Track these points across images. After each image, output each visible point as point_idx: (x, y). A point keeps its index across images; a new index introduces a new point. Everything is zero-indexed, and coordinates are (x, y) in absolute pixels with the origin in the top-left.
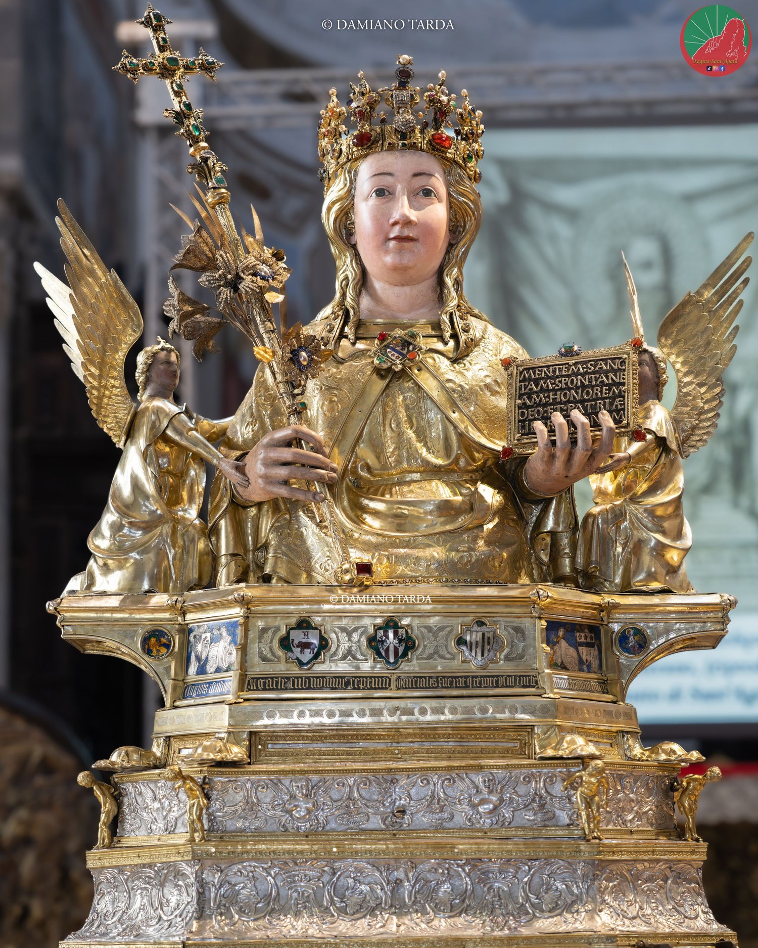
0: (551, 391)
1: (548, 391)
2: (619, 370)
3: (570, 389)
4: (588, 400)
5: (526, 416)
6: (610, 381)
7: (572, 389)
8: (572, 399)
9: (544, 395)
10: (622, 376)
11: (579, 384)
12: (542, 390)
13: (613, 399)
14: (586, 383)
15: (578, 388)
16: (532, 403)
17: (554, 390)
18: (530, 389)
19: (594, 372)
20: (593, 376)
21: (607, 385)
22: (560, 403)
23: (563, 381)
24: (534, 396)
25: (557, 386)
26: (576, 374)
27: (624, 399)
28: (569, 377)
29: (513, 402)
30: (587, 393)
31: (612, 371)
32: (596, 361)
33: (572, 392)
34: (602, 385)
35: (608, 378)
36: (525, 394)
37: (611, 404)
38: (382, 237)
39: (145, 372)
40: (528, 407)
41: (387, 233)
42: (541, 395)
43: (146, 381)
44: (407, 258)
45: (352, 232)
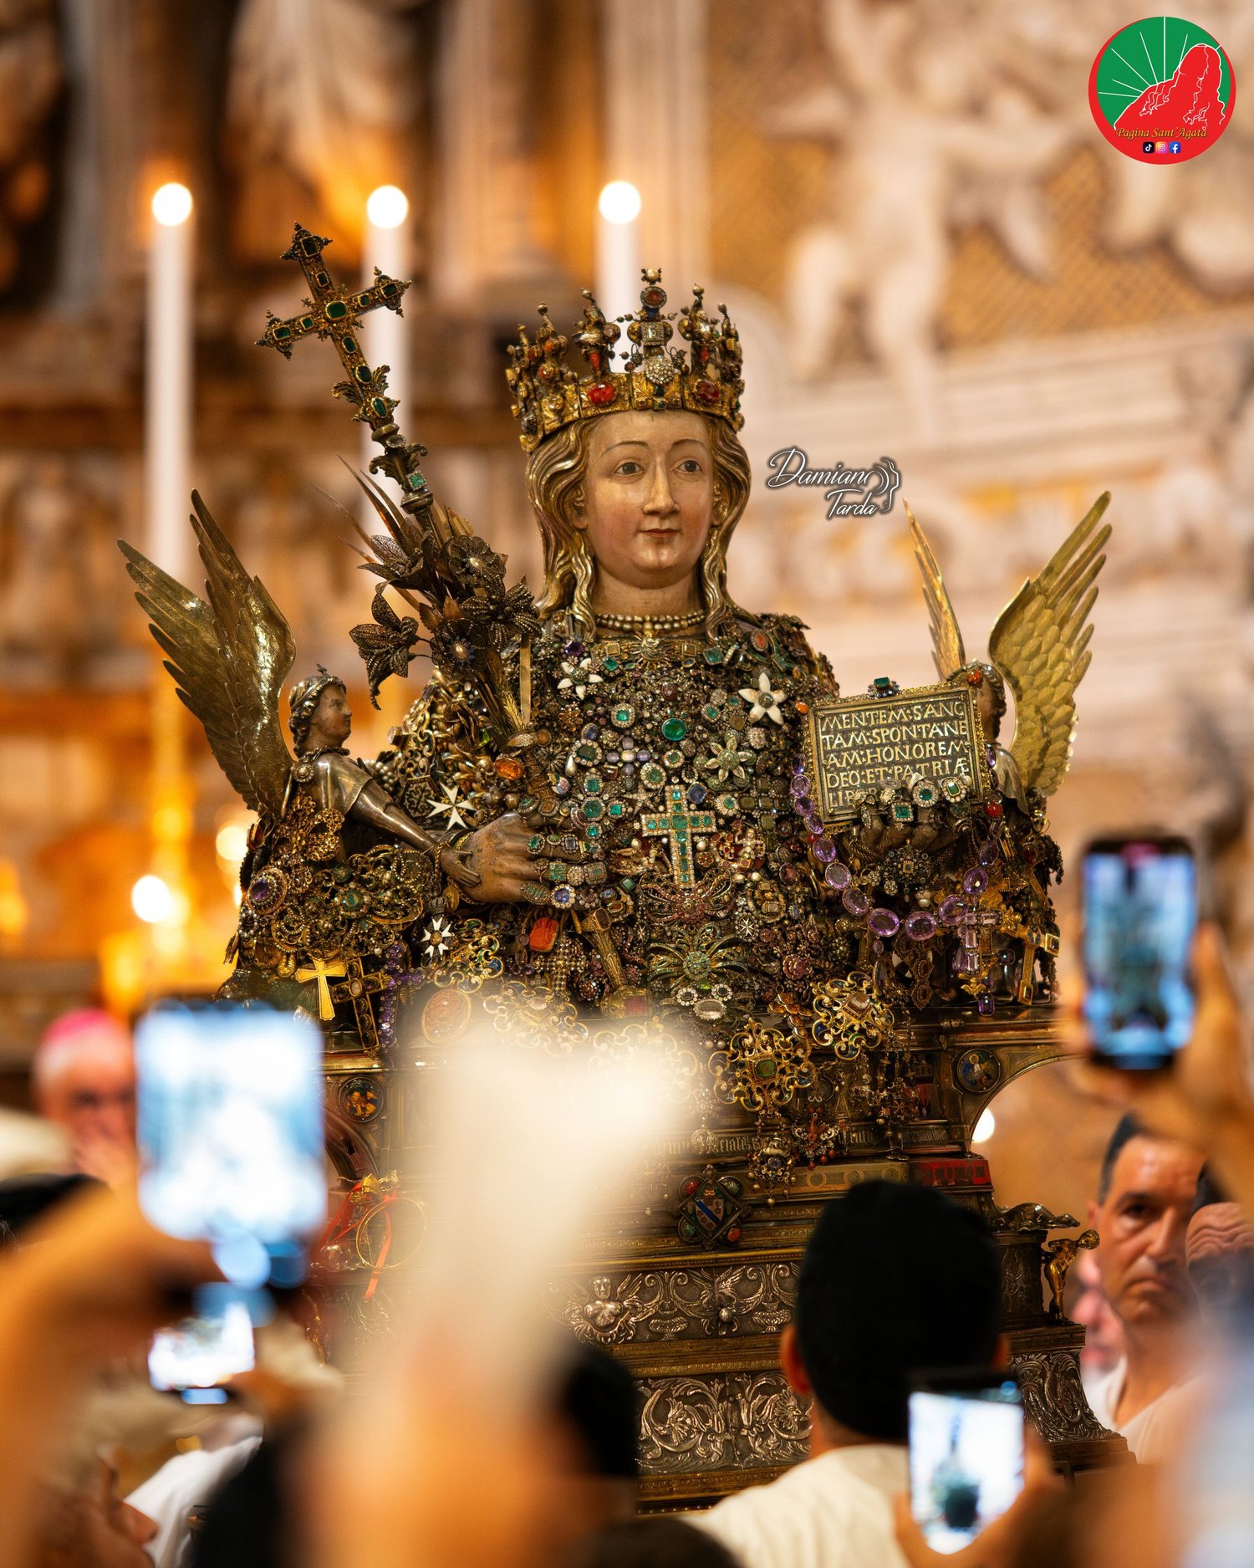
0: (869, 747)
1: (864, 747)
2: (956, 717)
3: (893, 745)
4: (921, 761)
5: (837, 785)
6: (947, 734)
7: (896, 744)
8: (897, 759)
9: (859, 754)
10: (962, 727)
11: (904, 738)
13: (954, 758)
14: (915, 736)
15: (903, 743)
16: (844, 765)
17: (871, 746)
18: (839, 745)
19: (923, 721)
20: (923, 726)
21: (944, 739)
23: (883, 735)
25: (876, 740)
26: (899, 724)
27: (968, 759)
28: (889, 726)
29: (816, 762)
30: (918, 751)
31: (946, 718)
32: (923, 704)
33: (897, 749)
34: (937, 738)
35: (942, 728)
36: (832, 751)
37: (952, 766)
38: (633, 528)
39: (308, 718)
40: (839, 770)
41: (640, 523)
42: (855, 754)
43: (308, 730)
44: (666, 556)
45: (580, 511)
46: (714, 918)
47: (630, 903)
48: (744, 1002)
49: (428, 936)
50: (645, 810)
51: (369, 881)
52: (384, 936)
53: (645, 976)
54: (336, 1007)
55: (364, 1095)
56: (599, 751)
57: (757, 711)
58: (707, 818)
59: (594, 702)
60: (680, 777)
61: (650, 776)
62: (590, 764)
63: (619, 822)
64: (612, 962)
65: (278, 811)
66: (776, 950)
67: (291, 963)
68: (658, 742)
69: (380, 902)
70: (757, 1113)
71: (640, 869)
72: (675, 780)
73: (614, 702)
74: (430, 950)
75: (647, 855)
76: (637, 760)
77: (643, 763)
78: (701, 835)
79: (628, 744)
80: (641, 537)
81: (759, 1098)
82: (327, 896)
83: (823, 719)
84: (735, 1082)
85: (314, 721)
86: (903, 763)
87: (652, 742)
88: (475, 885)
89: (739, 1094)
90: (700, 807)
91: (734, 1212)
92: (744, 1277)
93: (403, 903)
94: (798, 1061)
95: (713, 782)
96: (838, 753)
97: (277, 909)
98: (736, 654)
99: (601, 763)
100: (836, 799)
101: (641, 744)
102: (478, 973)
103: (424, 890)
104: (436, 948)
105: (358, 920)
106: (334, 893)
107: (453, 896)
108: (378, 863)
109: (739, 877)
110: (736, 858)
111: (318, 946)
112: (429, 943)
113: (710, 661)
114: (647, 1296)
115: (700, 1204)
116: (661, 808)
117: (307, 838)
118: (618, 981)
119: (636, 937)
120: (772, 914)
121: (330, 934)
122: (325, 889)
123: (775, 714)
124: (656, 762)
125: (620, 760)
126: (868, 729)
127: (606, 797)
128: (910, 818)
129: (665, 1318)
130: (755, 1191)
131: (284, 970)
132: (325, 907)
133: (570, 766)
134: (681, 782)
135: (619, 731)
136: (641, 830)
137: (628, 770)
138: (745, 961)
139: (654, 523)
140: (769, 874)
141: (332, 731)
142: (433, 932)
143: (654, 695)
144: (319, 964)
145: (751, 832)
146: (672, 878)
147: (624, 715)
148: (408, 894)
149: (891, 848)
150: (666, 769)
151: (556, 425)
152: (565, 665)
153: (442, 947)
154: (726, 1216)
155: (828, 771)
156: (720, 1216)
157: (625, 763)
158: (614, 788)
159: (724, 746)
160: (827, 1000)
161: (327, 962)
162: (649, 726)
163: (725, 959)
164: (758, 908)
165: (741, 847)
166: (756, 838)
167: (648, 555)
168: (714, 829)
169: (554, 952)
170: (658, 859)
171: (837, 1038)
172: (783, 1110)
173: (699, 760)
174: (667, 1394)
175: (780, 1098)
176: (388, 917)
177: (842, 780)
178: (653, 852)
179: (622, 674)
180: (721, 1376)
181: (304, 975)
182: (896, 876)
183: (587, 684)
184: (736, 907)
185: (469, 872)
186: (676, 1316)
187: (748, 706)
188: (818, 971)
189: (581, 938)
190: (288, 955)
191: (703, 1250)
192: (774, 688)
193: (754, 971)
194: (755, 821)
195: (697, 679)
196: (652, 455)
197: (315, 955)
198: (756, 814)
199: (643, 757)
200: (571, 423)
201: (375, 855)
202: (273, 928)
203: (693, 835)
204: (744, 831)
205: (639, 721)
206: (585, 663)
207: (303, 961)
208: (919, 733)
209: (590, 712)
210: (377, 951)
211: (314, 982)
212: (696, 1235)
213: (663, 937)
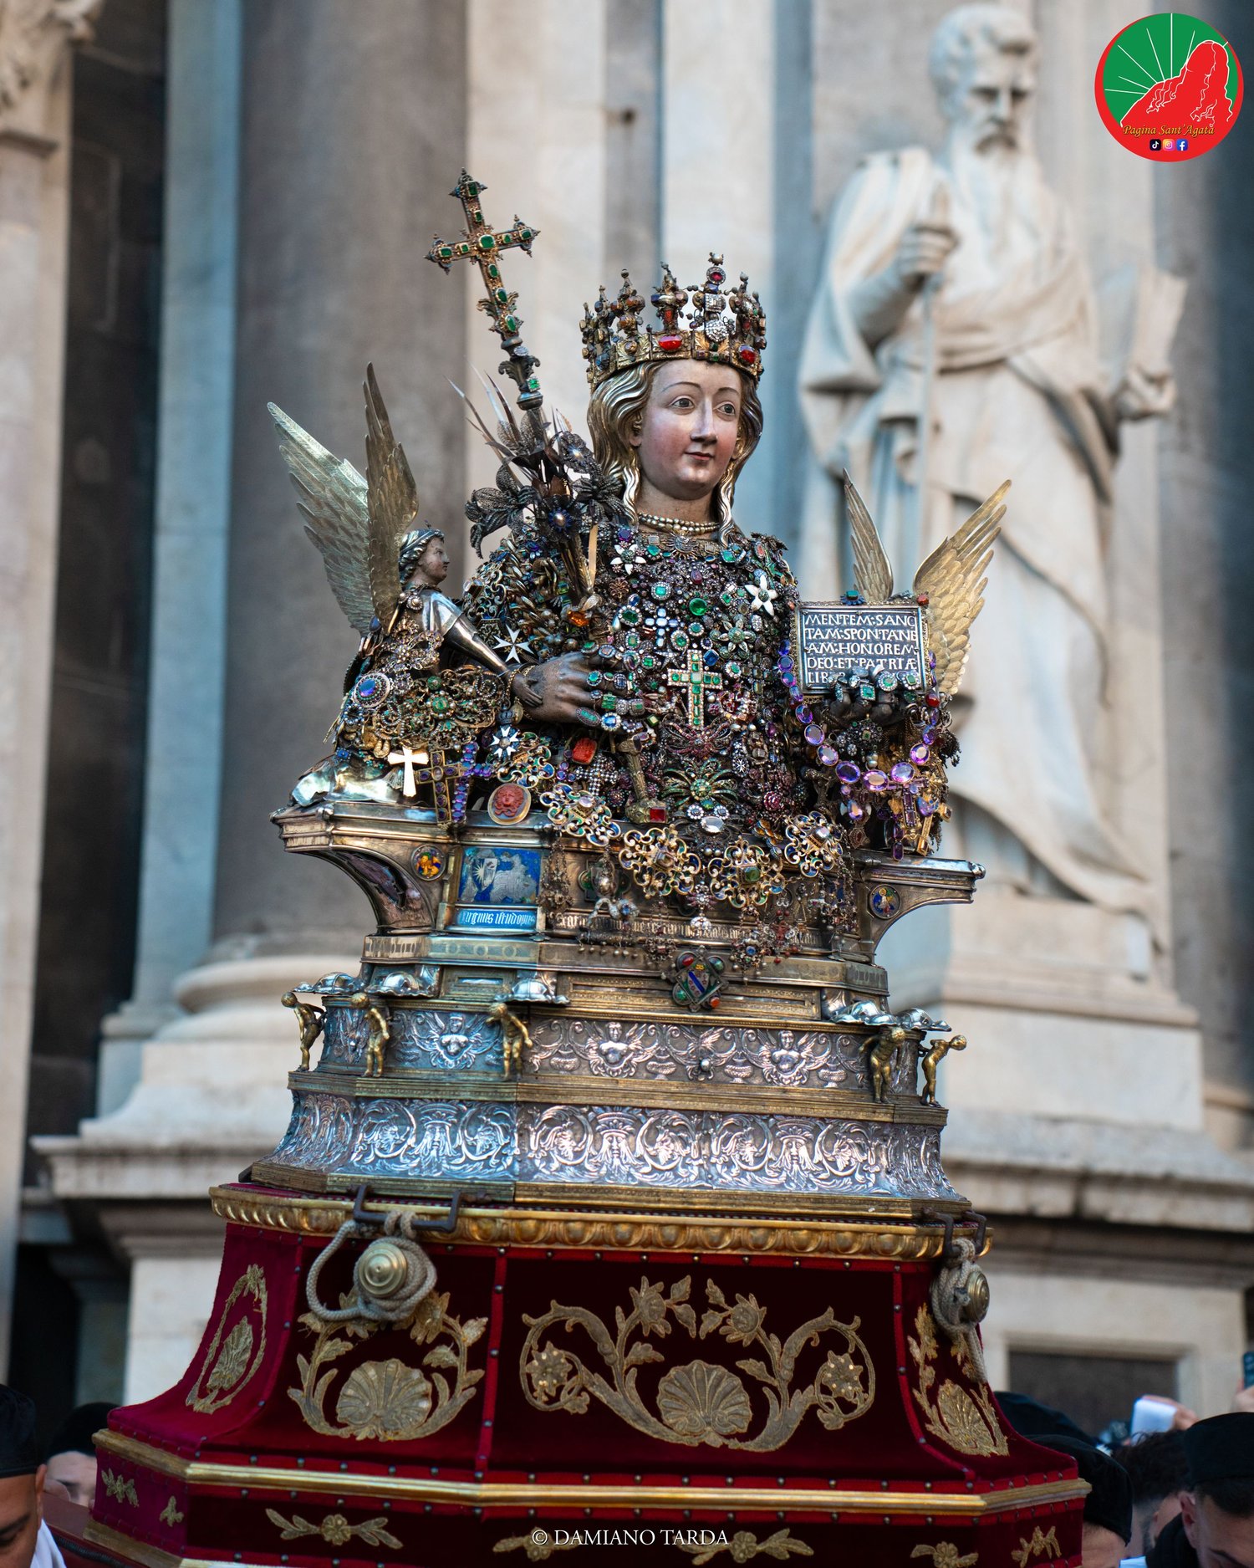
0: (841, 641)
1: (837, 641)
2: (909, 627)
3: (860, 642)
4: (880, 657)
5: (815, 666)
6: (901, 639)
7: (863, 641)
8: (863, 653)
9: (833, 645)
10: (912, 635)
11: (869, 638)
12: (831, 639)
13: (906, 657)
14: (876, 637)
15: (867, 642)
16: (821, 652)
18: (817, 637)
19: (883, 627)
20: (885, 630)
21: (898, 642)
22: (850, 656)
23: (852, 634)
24: (823, 645)
25: (847, 637)
26: (865, 626)
27: (916, 660)
28: (858, 628)
29: (799, 647)
30: (879, 648)
31: (901, 627)
32: (884, 615)
33: (863, 645)
34: (893, 642)
35: (898, 634)
36: (813, 641)
37: (904, 664)
38: (680, 449)
39: (416, 560)
40: (817, 656)
41: (687, 446)
42: (830, 645)
43: (414, 570)
44: (702, 474)
45: (636, 432)
46: (717, 755)
47: (654, 735)
48: (735, 822)
49: (496, 741)
50: (672, 665)
51: (456, 692)
52: (463, 736)
53: (660, 793)
54: (418, 787)
55: (431, 859)
56: (640, 616)
57: (757, 603)
58: (717, 678)
59: (638, 578)
60: (699, 644)
61: (677, 640)
62: (632, 624)
63: (650, 672)
64: (639, 777)
65: (386, 628)
66: (760, 786)
67: (387, 747)
68: (683, 613)
69: (462, 709)
70: (740, 910)
71: (664, 709)
72: (695, 646)
73: (654, 580)
74: (499, 752)
75: (670, 701)
76: (668, 626)
77: (673, 629)
78: (711, 690)
79: (662, 613)
80: (685, 458)
81: (742, 898)
82: (421, 699)
83: (806, 615)
84: (726, 883)
85: (420, 563)
86: (868, 656)
87: (680, 614)
88: (537, 705)
89: (728, 893)
90: (711, 669)
91: (716, 984)
92: (722, 1037)
93: (480, 712)
94: (773, 873)
95: (724, 651)
96: (818, 642)
97: (379, 704)
98: (745, 558)
99: (641, 625)
100: (813, 677)
101: (671, 615)
102: (535, 774)
103: (495, 704)
104: (504, 749)
105: (444, 720)
106: (426, 698)
107: (517, 712)
108: (463, 679)
109: (737, 727)
110: (735, 712)
111: (409, 737)
112: (498, 746)
113: (727, 559)
114: (648, 1043)
115: (691, 975)
116: (683, 666)
117: (411, 652)
118: (643, 793)
119: (657, 762)
120: (760, 759)
121: (419, 728)
122: (420, 694)
123: (769, 607)
124: (682, 629)
125: (655, 625)
126: (840, 627)
127: (641, 652)
128: (873, 698)
129: (660, 1061)
130: (734, 970)
131: (378, 753)
132: (418, 707)
133: (617, 625)
134: (699, 648)
135: (656, 602)
136: (666, 681)
137: (661, 632)
138: (736, 791)
139: (697, 448)
140: (760, 728)
141: (433, 573)
142: (501, 738)
143: (685, 579)
144: (407, 751)
145: (748, 694)
146: (687, 720)
147: (661, 590)
148: (485, 706)
149: (853, 719)
150: (690, 636)
151: (628, 363)
152: (617, 547)
153: (510, 750)
154: (710, 988)
155: (808, 656)
156: (705, 987)
157: (659, 627)
158: (648, 644)
159: (734, 625)
160: (796, 830)
161: (414, 751)
162: (680, 601)
163: (723, 788)
164: (750, 752)
165: (738, 704)
166: (751, 698)
167: (689, 472)
168: (721, 687)
169: (591, 765)
170: (678, 705)
171: (802, 859)
172: (759, 908)
173: (715, 633)
174: (658, 1122)
175: (758, 900)
176: (468, 722)
177: (818, 663)
178: (675, 699)
179: (660, 560)
180: (700, 1113)
181: (394, 759)
182: (856, 741)
183: (634, 563)
184: (733, 749)
185: (533, 694)
186: (667, 1060)
187: (751, 598)
188: (787, 806)
189: (614, 757)
190: (383, 741)
191: (690, 1011)
192: (769, 588)
193: (742, 800)
194: (749, 686)
195: (716, 571)
196: (702, 394)
197: (406, 744)
198: (750, 680)
199: (673, 624)
200: (641, 363)
201: (462, 672)
202: (374, 719)
203: (705, 689)
204: (743, 691)
205: (674, 597)
206: (633, 548)
207: (396, 748)
208: (881, 636)
209: (635, 586)
210: (457, 747)
211: (401, 766)
212: (686, 999)
213: (678, 764)
